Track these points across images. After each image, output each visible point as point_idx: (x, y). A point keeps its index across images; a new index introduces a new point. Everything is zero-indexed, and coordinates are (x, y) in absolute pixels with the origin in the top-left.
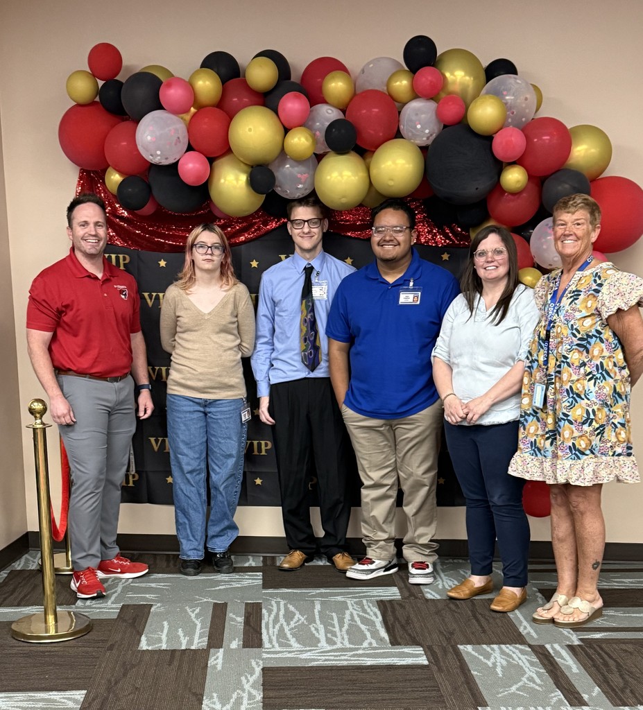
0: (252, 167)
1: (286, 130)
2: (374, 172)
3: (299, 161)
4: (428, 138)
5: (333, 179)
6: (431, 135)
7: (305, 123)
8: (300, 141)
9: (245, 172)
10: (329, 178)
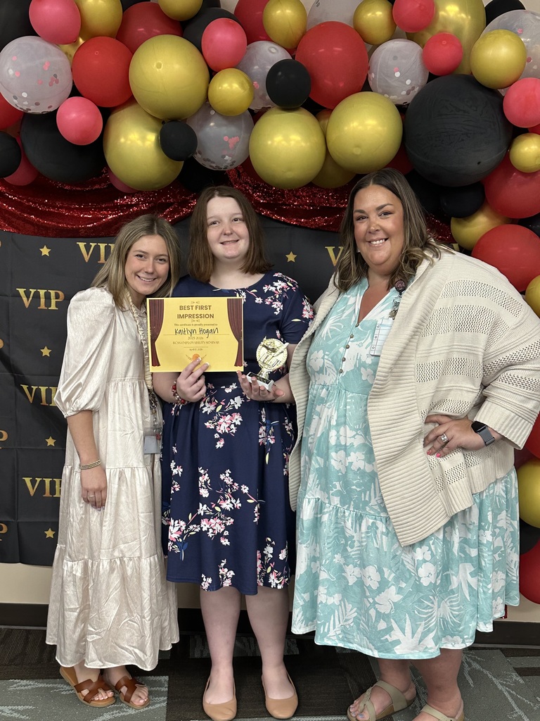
0: (163, 122)
1: (212, 73)
2: (332, 137)
3: (229, 116)
4: (408, 93)
5: (275, 144)
6: (413, 88)
7: (238, 63)
8: (230, 87)
9: (152, 130)
10: (269, 142)
